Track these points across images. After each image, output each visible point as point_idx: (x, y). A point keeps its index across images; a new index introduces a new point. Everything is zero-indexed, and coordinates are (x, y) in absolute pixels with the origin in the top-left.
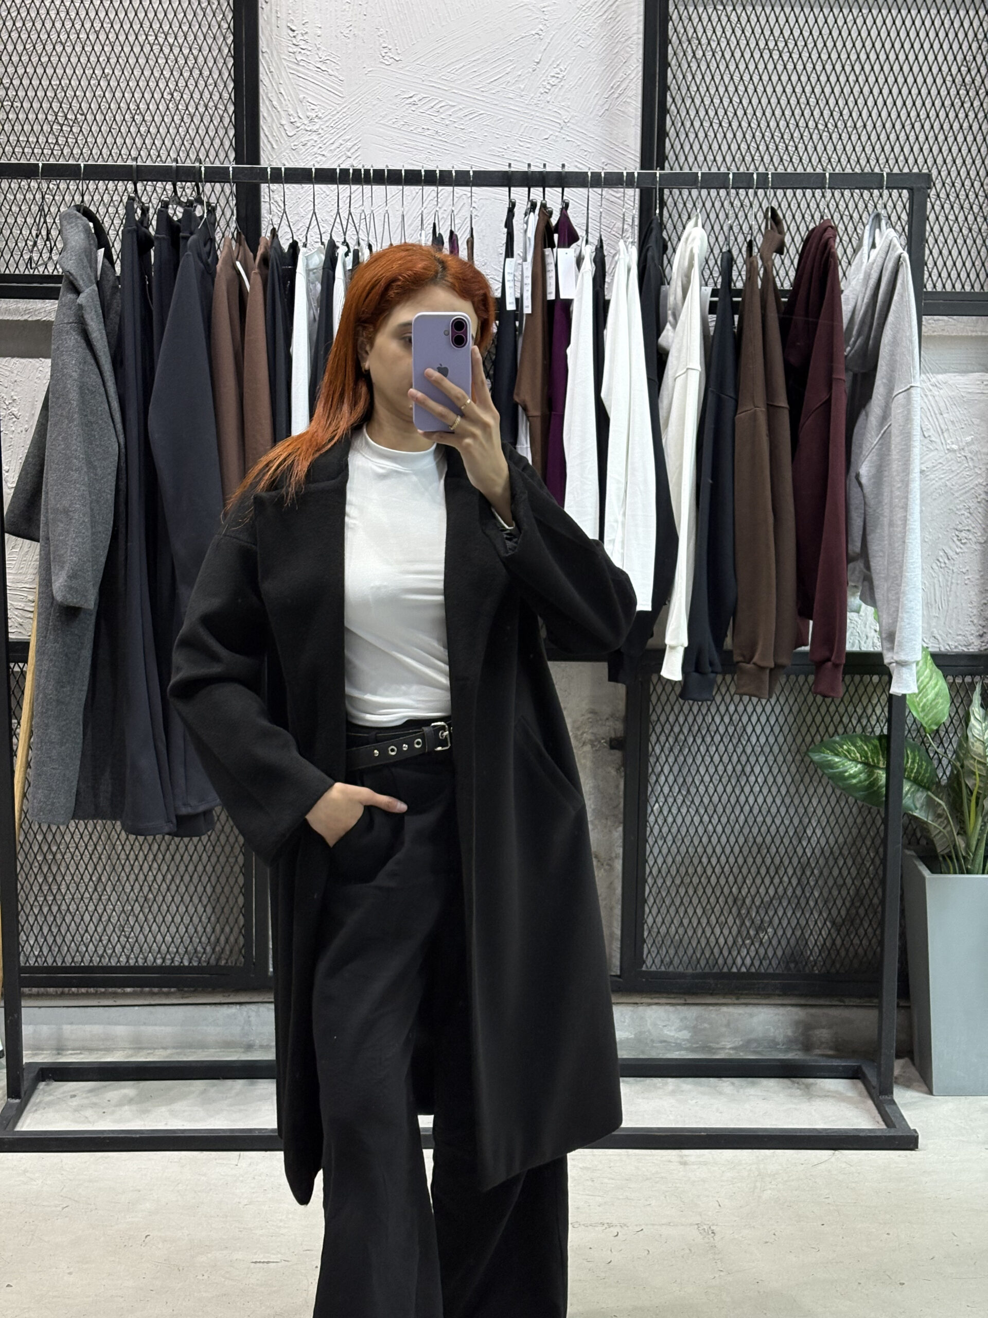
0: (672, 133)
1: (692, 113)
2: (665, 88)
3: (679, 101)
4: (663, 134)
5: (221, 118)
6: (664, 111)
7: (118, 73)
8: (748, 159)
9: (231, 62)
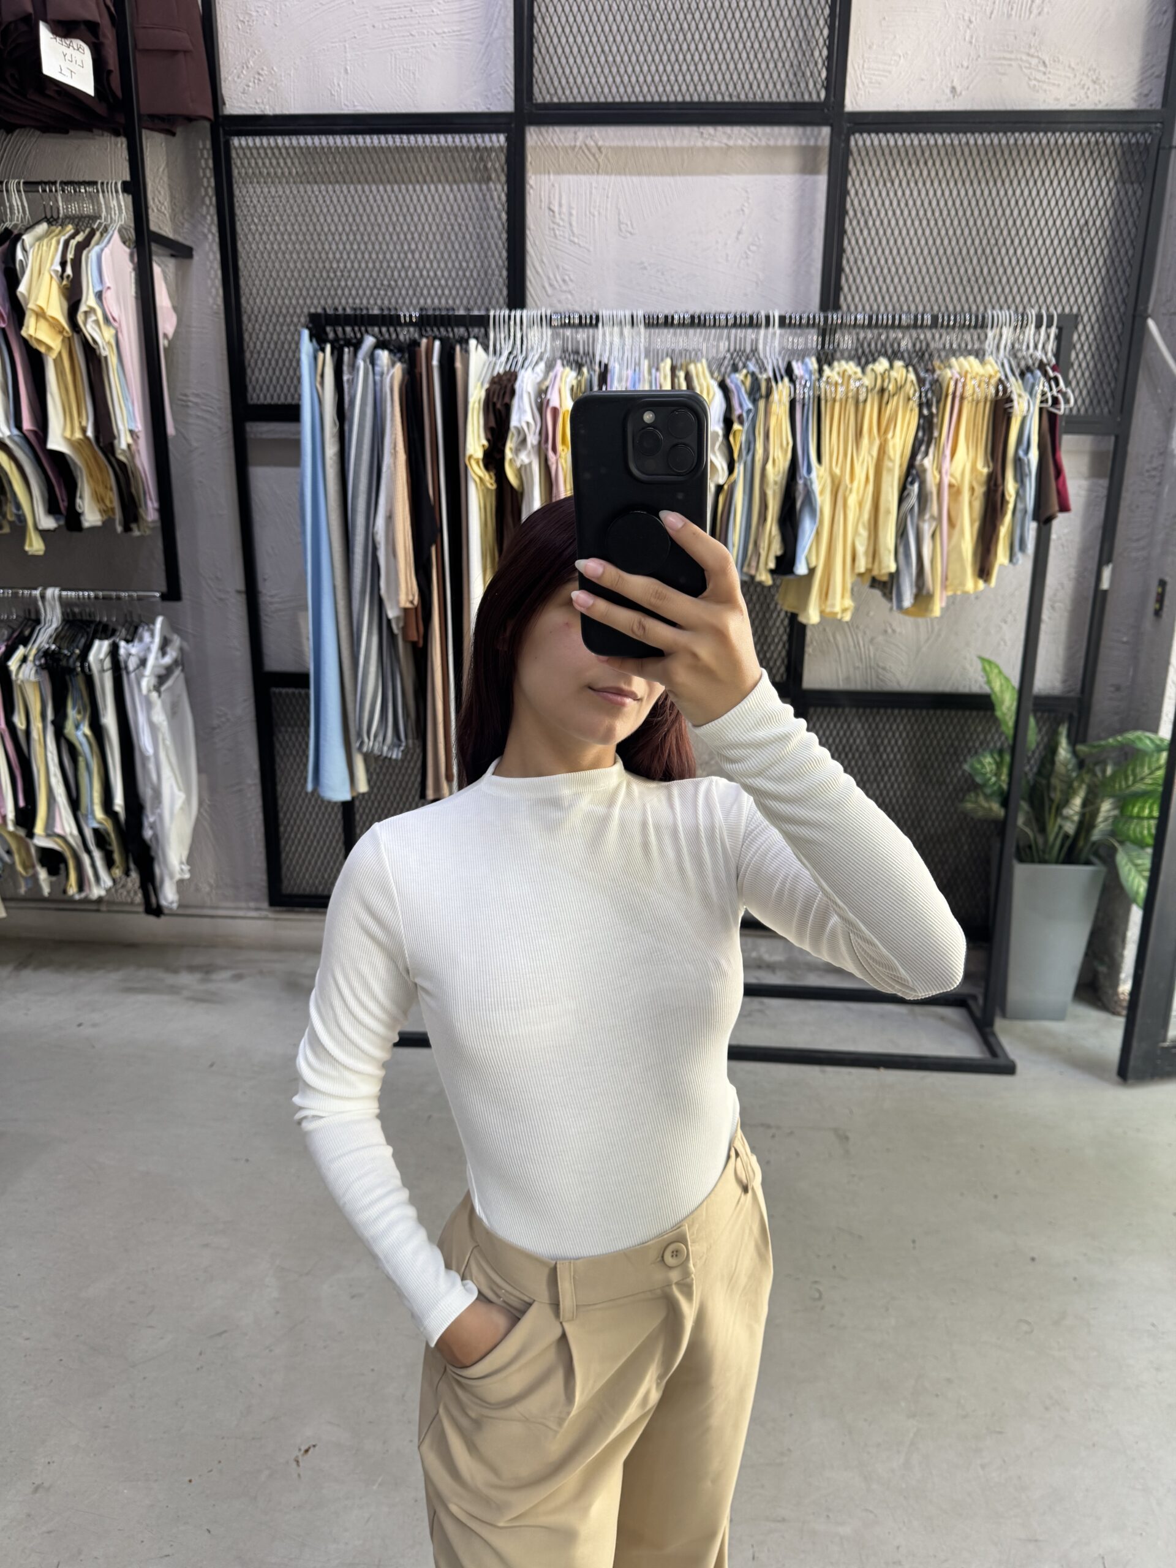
2: (842, 251)
4: (839, 288)
5: (497, 281)
6: (840, 270)
7: (420, 247)
9: (504, 236)
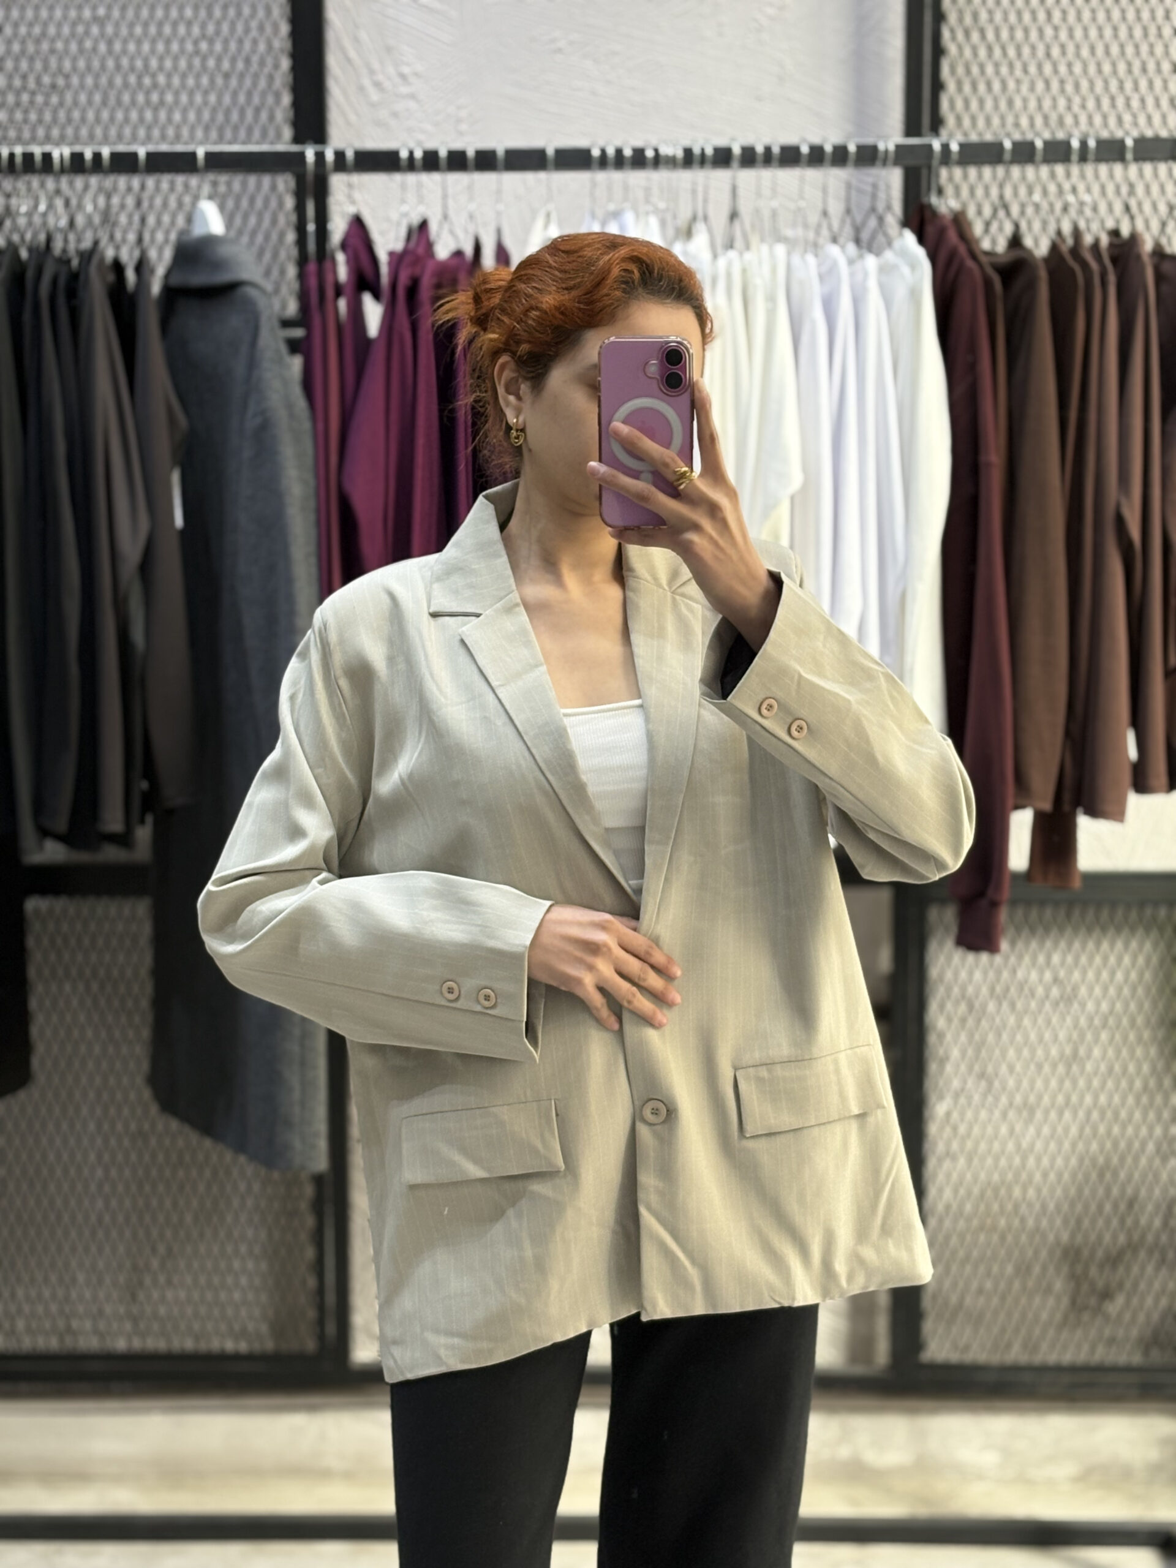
0: (951, 85)
1: (982, 53)
3: (960, 36)
8: (1069, 120)
